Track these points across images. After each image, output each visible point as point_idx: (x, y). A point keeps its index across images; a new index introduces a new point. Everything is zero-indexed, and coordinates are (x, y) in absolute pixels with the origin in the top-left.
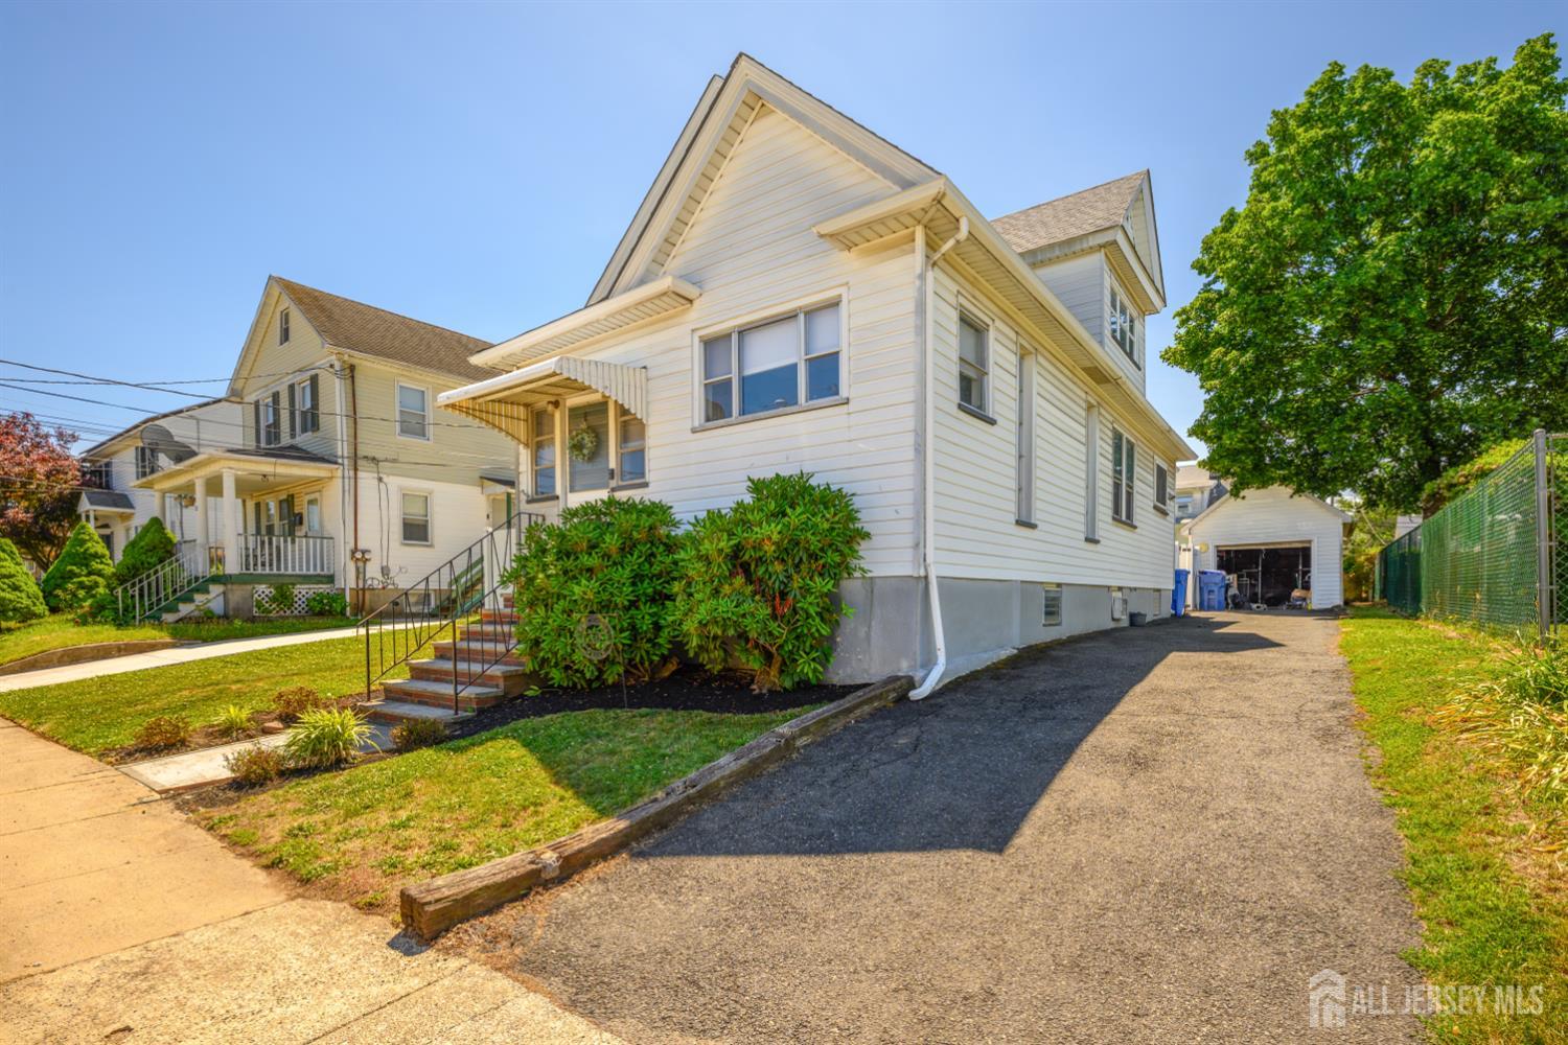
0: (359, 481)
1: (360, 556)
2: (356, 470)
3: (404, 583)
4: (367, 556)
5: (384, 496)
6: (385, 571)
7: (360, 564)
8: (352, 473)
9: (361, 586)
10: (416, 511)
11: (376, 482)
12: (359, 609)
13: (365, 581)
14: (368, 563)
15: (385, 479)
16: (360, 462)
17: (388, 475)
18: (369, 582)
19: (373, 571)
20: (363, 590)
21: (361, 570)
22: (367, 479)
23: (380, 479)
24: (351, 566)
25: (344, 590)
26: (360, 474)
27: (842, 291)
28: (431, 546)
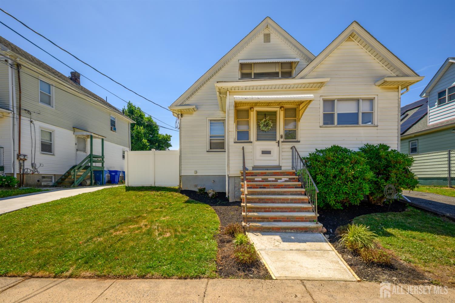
0: (21, 120)
1: (21, 158)
2: (20, 115)
3: (42, 171)
4: (26, 158)
5: (33, 129)
6: (33, 165)
7: (21, 162)
8: (18, 116)
9: (22, 172)
10: (46, 139)
11: (29, 122)
12: (21, 184)
13: (24, 170)
14: (25, 162)
15: (34, 122)
16: (23, 112)
17: (36, 120)
18: (26, 170)
19: (27, 165)
20: (23, 174)
21: (22, 164)
22: (25, 121)
23: (31, 122)
24: (17, 162)
25: (13, 174)
26: (22, 117)
27: (376, 97)
28: (53, 155)
